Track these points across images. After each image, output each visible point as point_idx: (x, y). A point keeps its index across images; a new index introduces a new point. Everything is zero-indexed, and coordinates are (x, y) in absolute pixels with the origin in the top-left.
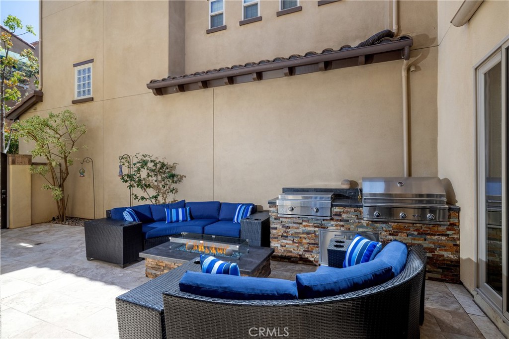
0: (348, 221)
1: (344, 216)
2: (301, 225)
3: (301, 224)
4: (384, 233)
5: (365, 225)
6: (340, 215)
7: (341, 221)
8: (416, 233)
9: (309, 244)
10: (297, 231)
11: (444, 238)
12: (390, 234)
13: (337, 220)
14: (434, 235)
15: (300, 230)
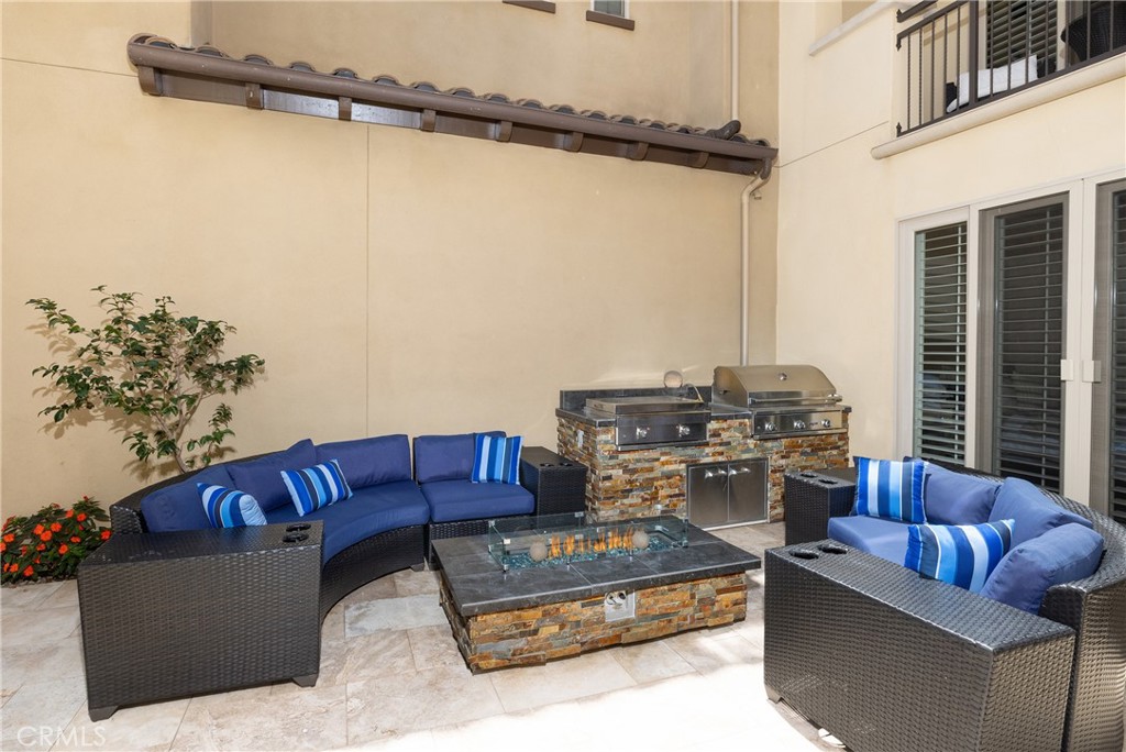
0: (729, 443)
1: (725, 436)
2: (656, 463)
3: (658, 460)
4: (775, 457)
5: (752, 446)
6: (719, 435)
7: (721, 444)
8: (809, 450)
9: (671, 496)
10: (651, 475)
11: (835, 452)
12: (783, 457)
13: (715, 445)
14: (826, 449)
15: (657, 473)
